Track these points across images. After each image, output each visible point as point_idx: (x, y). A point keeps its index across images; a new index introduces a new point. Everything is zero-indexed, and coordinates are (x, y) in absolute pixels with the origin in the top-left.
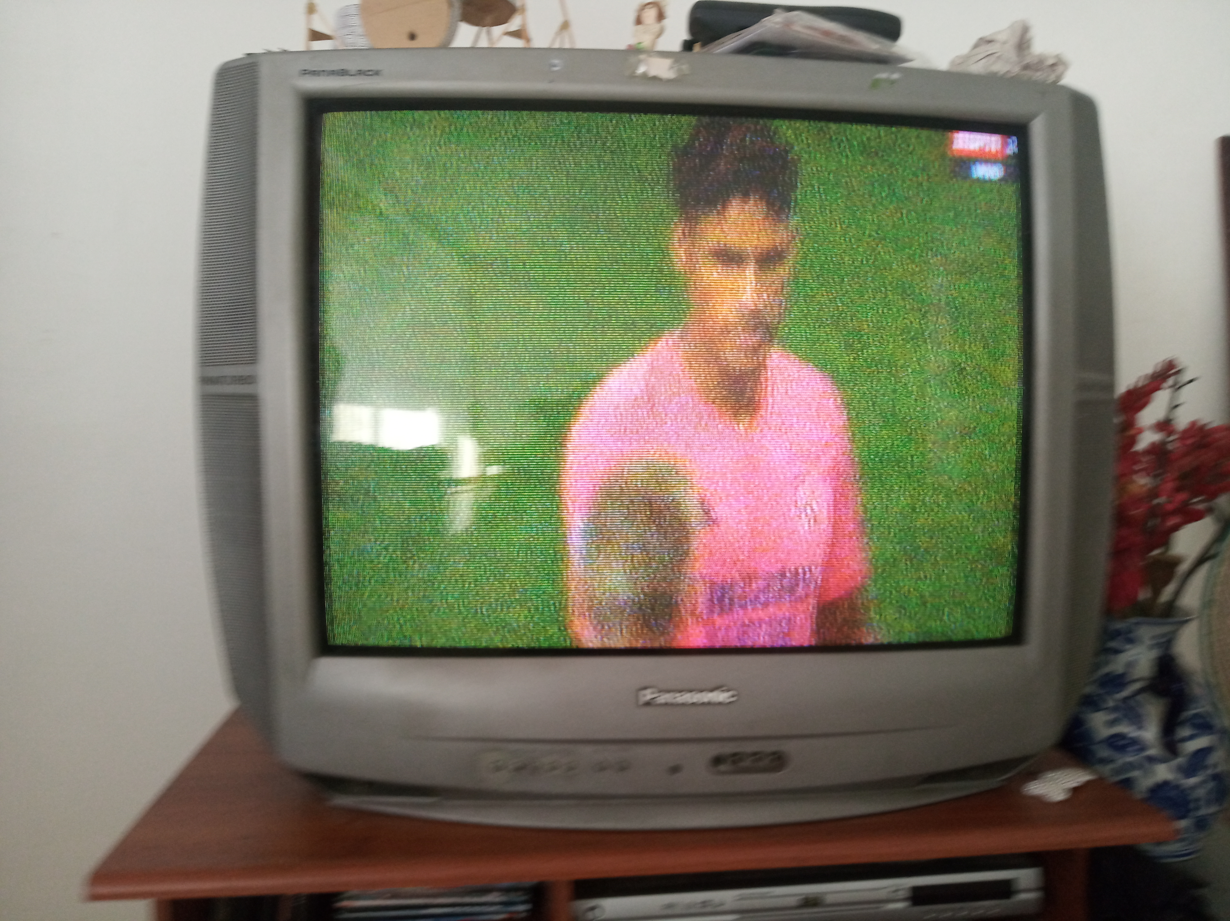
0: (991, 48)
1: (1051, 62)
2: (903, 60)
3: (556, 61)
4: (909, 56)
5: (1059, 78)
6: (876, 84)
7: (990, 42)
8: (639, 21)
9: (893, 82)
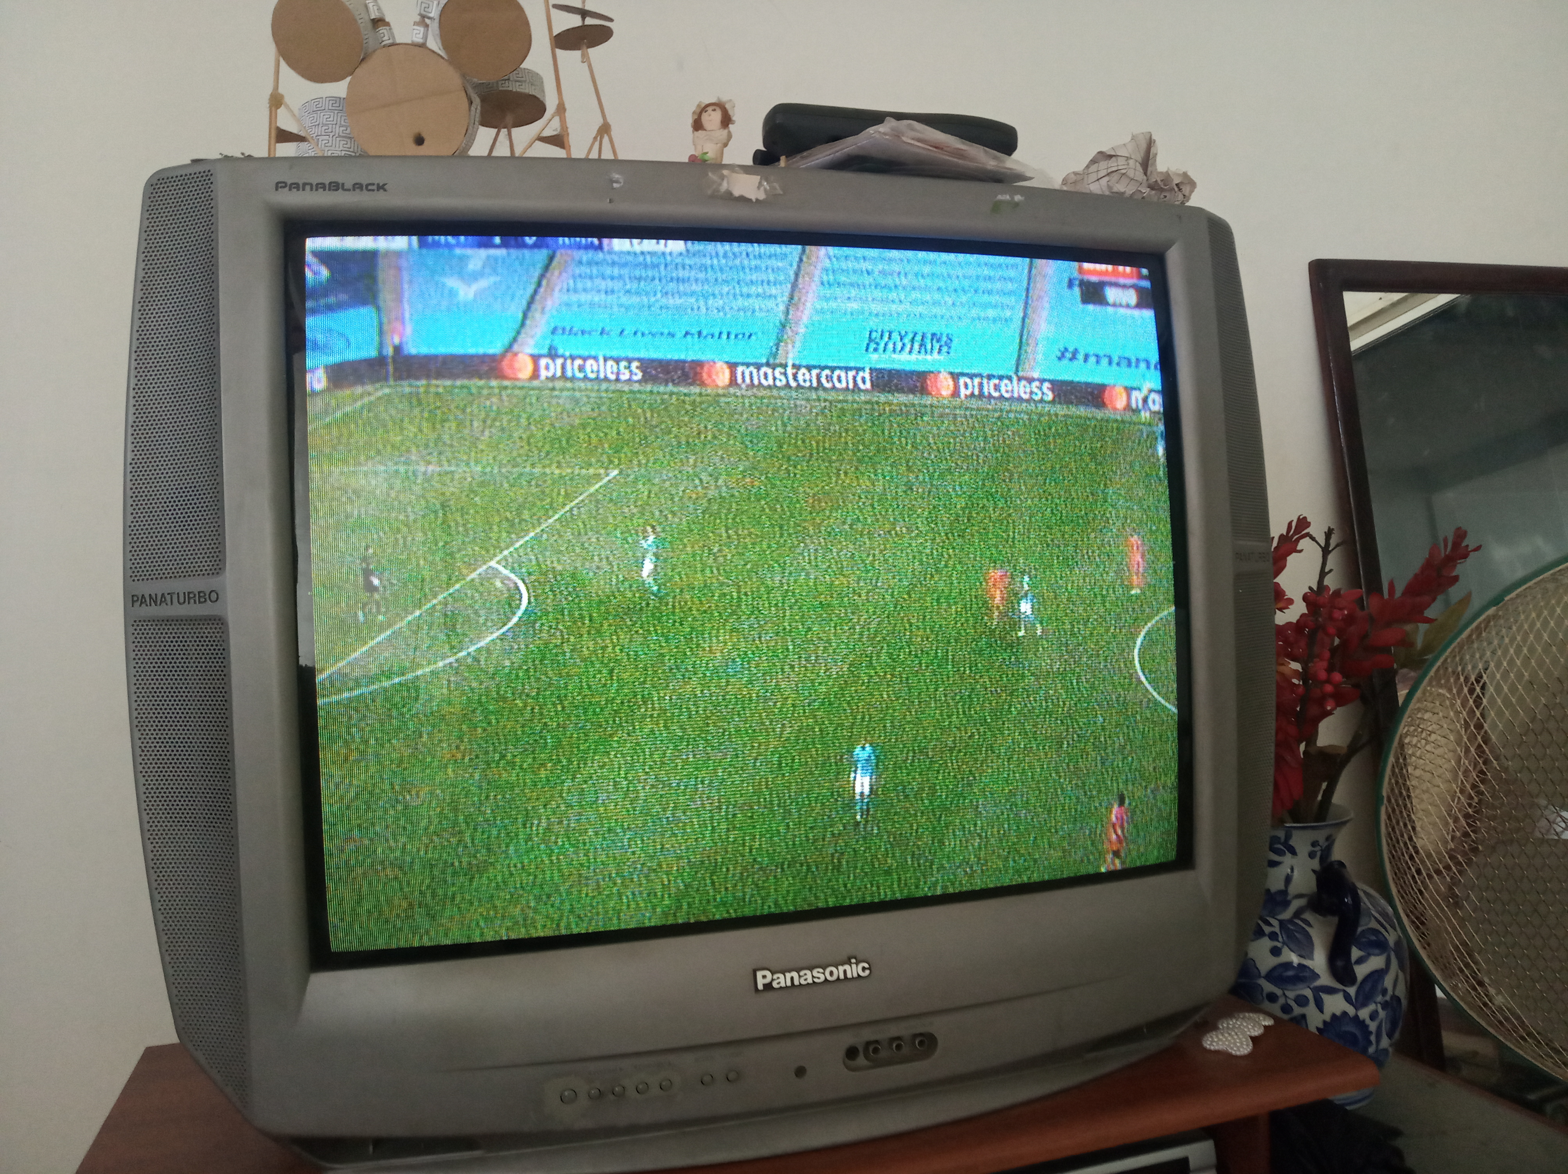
0: (1113, 165)
1: (1177, 180)
2: (1022, 177)
3: (616, 176)
4: (1028, 174)
5: (1186, 198)
6: (997, 207)
7: (1111, 157)
8: (698, 125)
9: (1017, 204)
